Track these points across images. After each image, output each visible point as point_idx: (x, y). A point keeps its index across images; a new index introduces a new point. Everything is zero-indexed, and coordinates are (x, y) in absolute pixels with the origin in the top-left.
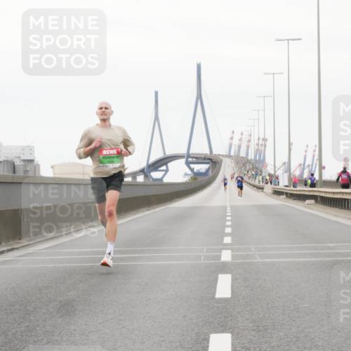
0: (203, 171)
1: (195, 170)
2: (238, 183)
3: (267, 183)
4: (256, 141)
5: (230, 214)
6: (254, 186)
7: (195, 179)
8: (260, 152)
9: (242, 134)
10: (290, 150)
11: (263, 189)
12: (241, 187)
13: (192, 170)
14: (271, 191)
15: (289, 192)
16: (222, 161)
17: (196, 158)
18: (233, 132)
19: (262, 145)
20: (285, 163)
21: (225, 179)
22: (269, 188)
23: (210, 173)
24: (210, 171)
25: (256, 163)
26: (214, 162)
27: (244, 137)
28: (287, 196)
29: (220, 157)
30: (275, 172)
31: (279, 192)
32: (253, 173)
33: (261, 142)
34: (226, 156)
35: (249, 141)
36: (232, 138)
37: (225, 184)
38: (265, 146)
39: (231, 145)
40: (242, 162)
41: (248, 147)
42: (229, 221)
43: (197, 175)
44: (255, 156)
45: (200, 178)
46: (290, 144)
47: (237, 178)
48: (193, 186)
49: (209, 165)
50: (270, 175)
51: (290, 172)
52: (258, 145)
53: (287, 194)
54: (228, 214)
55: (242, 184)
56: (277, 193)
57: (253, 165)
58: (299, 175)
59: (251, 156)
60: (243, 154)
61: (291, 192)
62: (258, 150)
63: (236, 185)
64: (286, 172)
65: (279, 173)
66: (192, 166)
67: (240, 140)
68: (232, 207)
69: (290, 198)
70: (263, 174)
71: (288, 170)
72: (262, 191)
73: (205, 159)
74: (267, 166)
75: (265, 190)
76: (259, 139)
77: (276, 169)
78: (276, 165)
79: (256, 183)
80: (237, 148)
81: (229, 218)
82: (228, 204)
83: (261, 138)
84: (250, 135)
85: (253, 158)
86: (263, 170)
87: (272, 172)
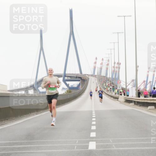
0: (76, 86)
1: (70, 86)
2: (99, 94)
3: (121, 95)
4: (113, 65)
5: (95, 116)
6: (112, 97)
7: (70, 92)
8: (116, 72)
9: (103, 59)
10: (137, 71)
11: (118, 98)
12: (101, 97)
13: (67, 85)
14: (124, 100)
15: (136, 100)
16: (88, 79)
17: (70, 77)
18: (96, 59)
19: (117, 68)
20: (133, 80)
21: (91, 92)
22: (122, 98)
23: (81, 88)
24: (81, 86)
25: (113, 81)
26: (83, 80)
27: (104, 61)
28: (135, 104)
29: (87, 76)
30: (126, 86)
31: (129, 100)
32: (111, 87)
33: (116, 65)
34: (92, 75)
35: (108, 65)
36: (95, 63)
37: (91, 95)
38: (119, 68)
39: (95, 68)
40: (103, 80)
41: (107, 69)
42: (94, 121)
43: (71, 89)
44: (112, 76)
45: (73, 91)
46: (137, 67)
47: (99, 92)
48: (69, 97)
49: (79, 82)
50: (123, 89)
51: (137, 86)
52: (114, 67)
53: (135, 102)
54: (93, 116)
55: (102, 95)
56: (128, 101)
57: (111, 82)
58: (144, 89)
59: (109, 75)
60: (103, 74)
61: (138, 101)
62: (114, 71)
63: (99, 96)
64: (134, 87)
65: (129, 87)
66: (68, 83)
67: (102, 64)
68: (96, 112)
69: (137, 105)
70: (118, 88)
71: (136, 85)
72: (118, 100)
73: (77, 77)
74: (120, 83)
75: (119, 99)
76: (115, 63)
77: (127, 85)
78: (127, 82)
79: (113, 94)
80: (99, 70)
81: (94, 119)
82: (93, 109)
83: (116, 63)
84: (109, 61)
85: (110, 77)
86: (118, 85)
87: (124, 87)
